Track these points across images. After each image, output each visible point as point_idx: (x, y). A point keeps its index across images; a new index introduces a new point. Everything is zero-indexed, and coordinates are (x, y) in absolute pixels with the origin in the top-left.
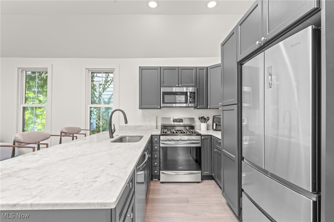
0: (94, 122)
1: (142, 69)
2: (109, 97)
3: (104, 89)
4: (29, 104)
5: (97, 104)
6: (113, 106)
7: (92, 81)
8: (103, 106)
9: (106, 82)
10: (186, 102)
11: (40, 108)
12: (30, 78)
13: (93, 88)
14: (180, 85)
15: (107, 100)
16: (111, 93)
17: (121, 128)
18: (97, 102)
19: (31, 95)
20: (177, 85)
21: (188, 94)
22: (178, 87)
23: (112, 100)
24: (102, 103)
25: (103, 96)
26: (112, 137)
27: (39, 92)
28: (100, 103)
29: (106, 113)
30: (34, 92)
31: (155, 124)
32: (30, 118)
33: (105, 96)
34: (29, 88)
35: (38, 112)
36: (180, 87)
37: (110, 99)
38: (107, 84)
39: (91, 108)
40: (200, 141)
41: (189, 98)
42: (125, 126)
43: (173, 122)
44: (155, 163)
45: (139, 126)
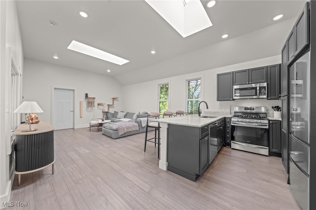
0: (190, 109)
1: (219, 75)
2: (198, 94)
3: (195, 90)
4: (161, 100)
5: (192, 99)
6: (200, 99)
7: (189, 86)
8: (194, 100)
9: (197, 85)
10: (256, 95)
11: (165, 102)
12: (162, 88)
13: (189, 90)
14: (250, 83)
15: (196, 96)
16: (199, 92)
17: (205, 112)
18: (191, 98)
19: (162, 96)
20: (247, 83)
21: (258, 88)
22: (249, 84)
23: (200, 96)
24: (194, 98)
25: (195, 94)
26: (200, 115)
27: (165, 94)
28: (192, 98)
29: (196, 104)
30: (163, 94)
31: (229, 111)
32: (162, 107)
33: (196, 94)
34: (161, 93)
35: (164, 103)
36: (250, 84)
37: (198, 95)
38: (197, 87)
39: (188, 101)
40: (268, 124)
41: (258, 92)
42: (208, 112)
43: (245, 110)
44: (228, 136)
45: (217, 112)
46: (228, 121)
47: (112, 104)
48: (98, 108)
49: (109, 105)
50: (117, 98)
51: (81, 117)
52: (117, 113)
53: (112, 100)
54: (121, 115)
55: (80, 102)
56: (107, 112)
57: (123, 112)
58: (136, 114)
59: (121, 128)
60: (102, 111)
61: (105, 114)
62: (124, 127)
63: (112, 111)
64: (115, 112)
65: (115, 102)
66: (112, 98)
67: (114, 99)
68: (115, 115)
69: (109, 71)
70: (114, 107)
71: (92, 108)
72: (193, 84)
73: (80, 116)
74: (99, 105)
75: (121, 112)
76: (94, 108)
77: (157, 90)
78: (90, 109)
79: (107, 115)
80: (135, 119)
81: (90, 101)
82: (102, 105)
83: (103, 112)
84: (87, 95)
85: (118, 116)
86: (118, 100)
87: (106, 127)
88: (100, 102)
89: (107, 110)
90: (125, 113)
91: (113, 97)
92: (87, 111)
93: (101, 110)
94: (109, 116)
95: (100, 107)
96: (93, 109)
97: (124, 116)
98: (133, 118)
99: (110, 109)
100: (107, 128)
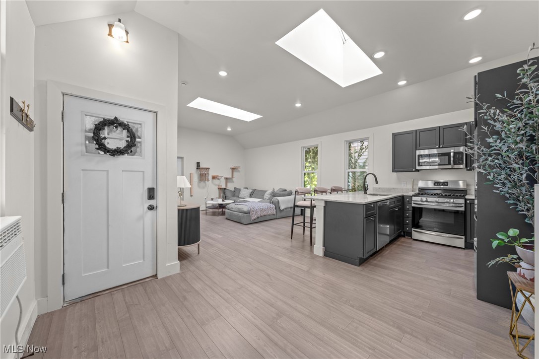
0: (351, 185)
1: (395, 135)
2: (364, 161)
3: (359, 156)
4: (307, 171)
5: (354, 169)
6: (367, 169)
7: (350, 150)
8: (358, 170)
9: (361, 149)
10: (449, 164)
11: (313, 173)
12: (307, 152)
13: (350, 155)
14: (441, 146)
15: (361, 164)
16: (366, 157)
17: (374, 189)
18: (354, 167)
19: (307, 164)
20: (437, 146)
21: (452, 154)
22: (439, 148)
23: (367, 164)
24: (358, 167)
25: (359, 161)
26: (366, 193)
27: (313, 162)
28: (355, 168)
29: (361, 177)
30: (309, 162)
31: (411, 187)
32: (307, 180)
33: (361, 161)
34: (306, 160)
35: (311, 175)
36: (442, 148)
37: (365, 163)
38: (362, 151)
39: (348, 172)
40: (464, 205)
41: (452, 159)
42: (379, 188)
43: (434, 185)
44: (407, 222)
45: (393, 188)
46: (408, 201)
47: (231, 177)
48: (212, 182)
49: (227, 178)
50: (239, 167)
51: (191, 196)
52: (240, 190)
53: (231, 171)
54: (244, 193)
55: (190, 174)
56: (225, 189)
57: (247, 188)
58: (270, 191)
59: (253, 209)
60: (217, 187)
61: (222, 191)
62: (257, 208)
63: (231, 187)
64: (235, 188)
65: (234, 173)
66: (231, 168)
67: (233, 169)
68: (236, 193)
69: (229, 129)
70: (233, 182)
71: (205, 183)
72: (356, 146)
73: (191, 194)
74: (214, 178)
75: (245, 189)
76: (207, 183)
77: (300, 155)
78: (202, 183)
79: (224, 193)
80: (268, 198)
81: (202, 173)
82: (218, 179)
83: (219, 188)
84: (198, 163)
85: (241, 195)
86: (239, 172)
87: (231, 209)
88: (215, 174)
89: (224, 186)
90: (250, 191)
91: (233, 167)
92: (199, 186)
93: (216, 185)
94: (228, 194)
95: (216, 181)
96: (206, 185)
97: (249, 195)
98: (265, 197)
99: (228, 184)
100: (233, 210)
